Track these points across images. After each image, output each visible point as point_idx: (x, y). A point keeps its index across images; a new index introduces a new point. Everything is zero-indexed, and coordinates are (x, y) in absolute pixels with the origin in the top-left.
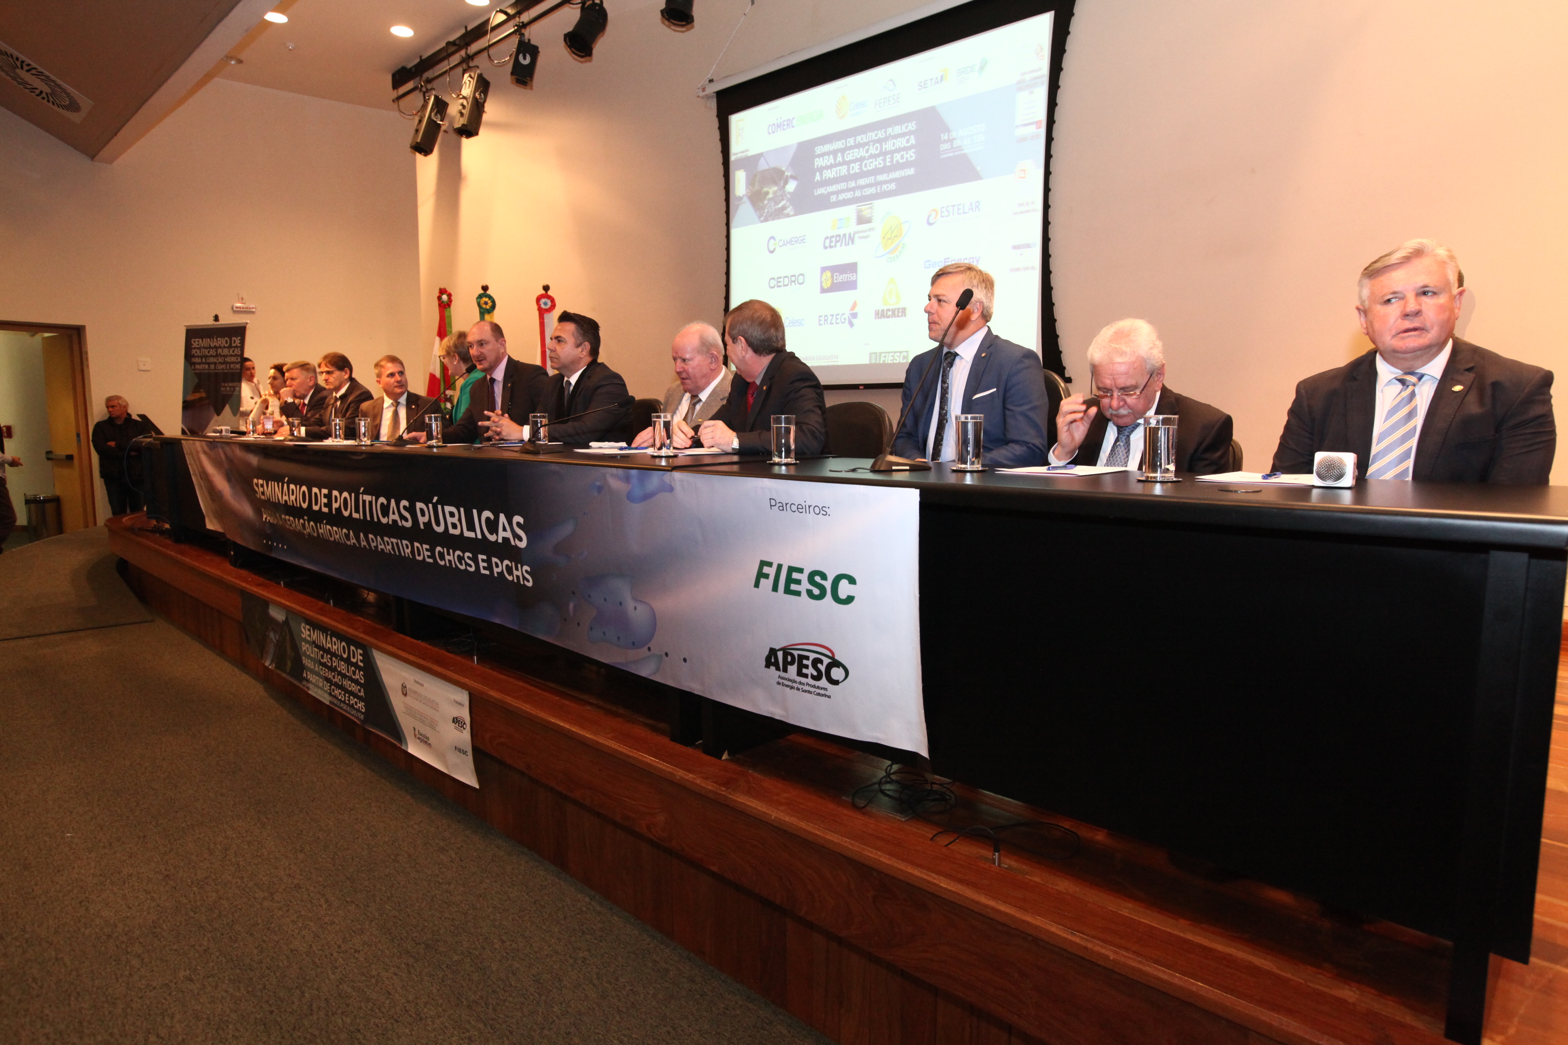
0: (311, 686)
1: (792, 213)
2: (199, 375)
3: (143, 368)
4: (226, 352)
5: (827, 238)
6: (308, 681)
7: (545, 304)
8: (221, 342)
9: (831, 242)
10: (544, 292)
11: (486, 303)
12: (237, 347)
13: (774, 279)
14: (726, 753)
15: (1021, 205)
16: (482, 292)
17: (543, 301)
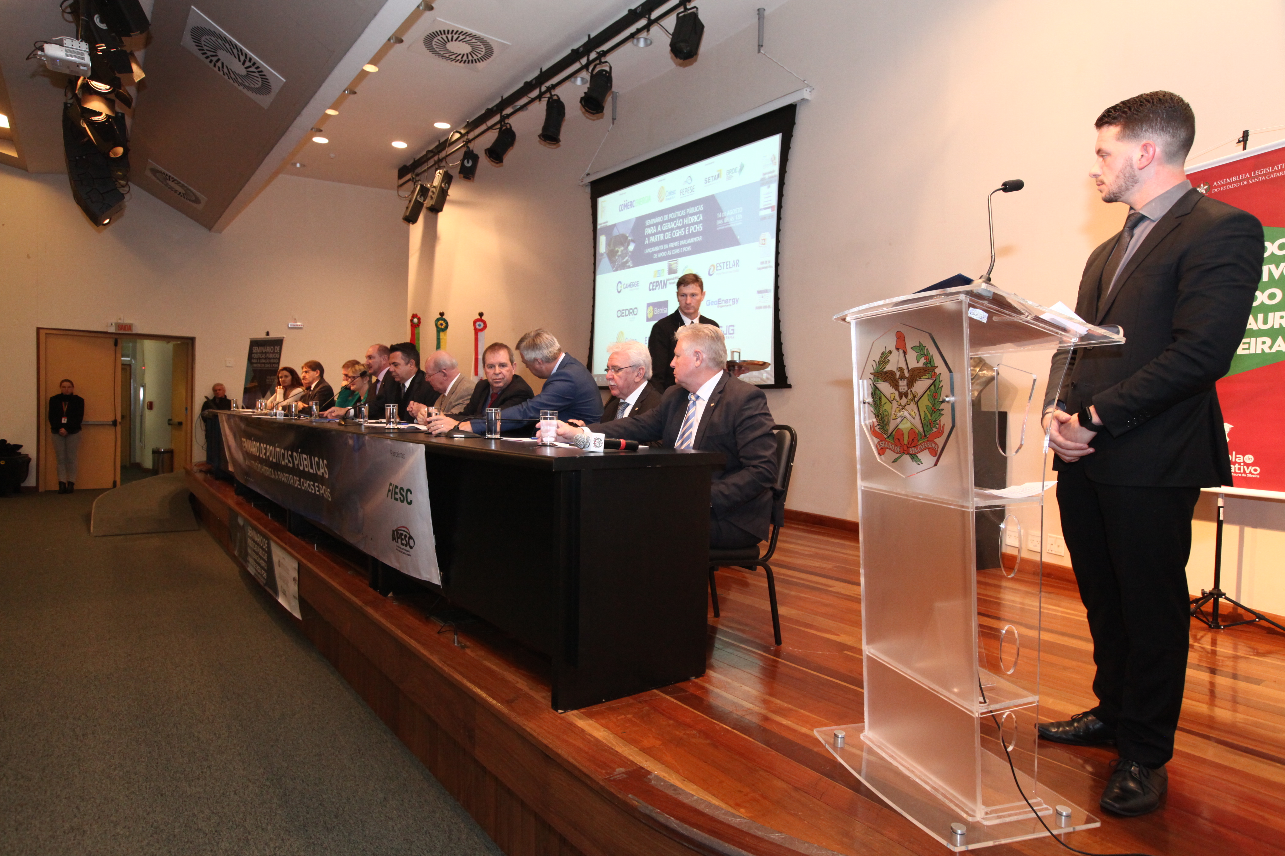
0: (249, 565)
1: (631, 266)
2: (254, 371)
3: (228, 365)
4: (271, 356)
5: (651, 283)
6: (248, 562)
7: (479, 325)
8: (269, 349)
9: (653, 286)
10: (479, 317)
11: (442, 324)
12: (277, 353)
13: (619, 311)
14: (391, 593)
15: (762, 263)
16: (439, 316)
17: (478, 323)
